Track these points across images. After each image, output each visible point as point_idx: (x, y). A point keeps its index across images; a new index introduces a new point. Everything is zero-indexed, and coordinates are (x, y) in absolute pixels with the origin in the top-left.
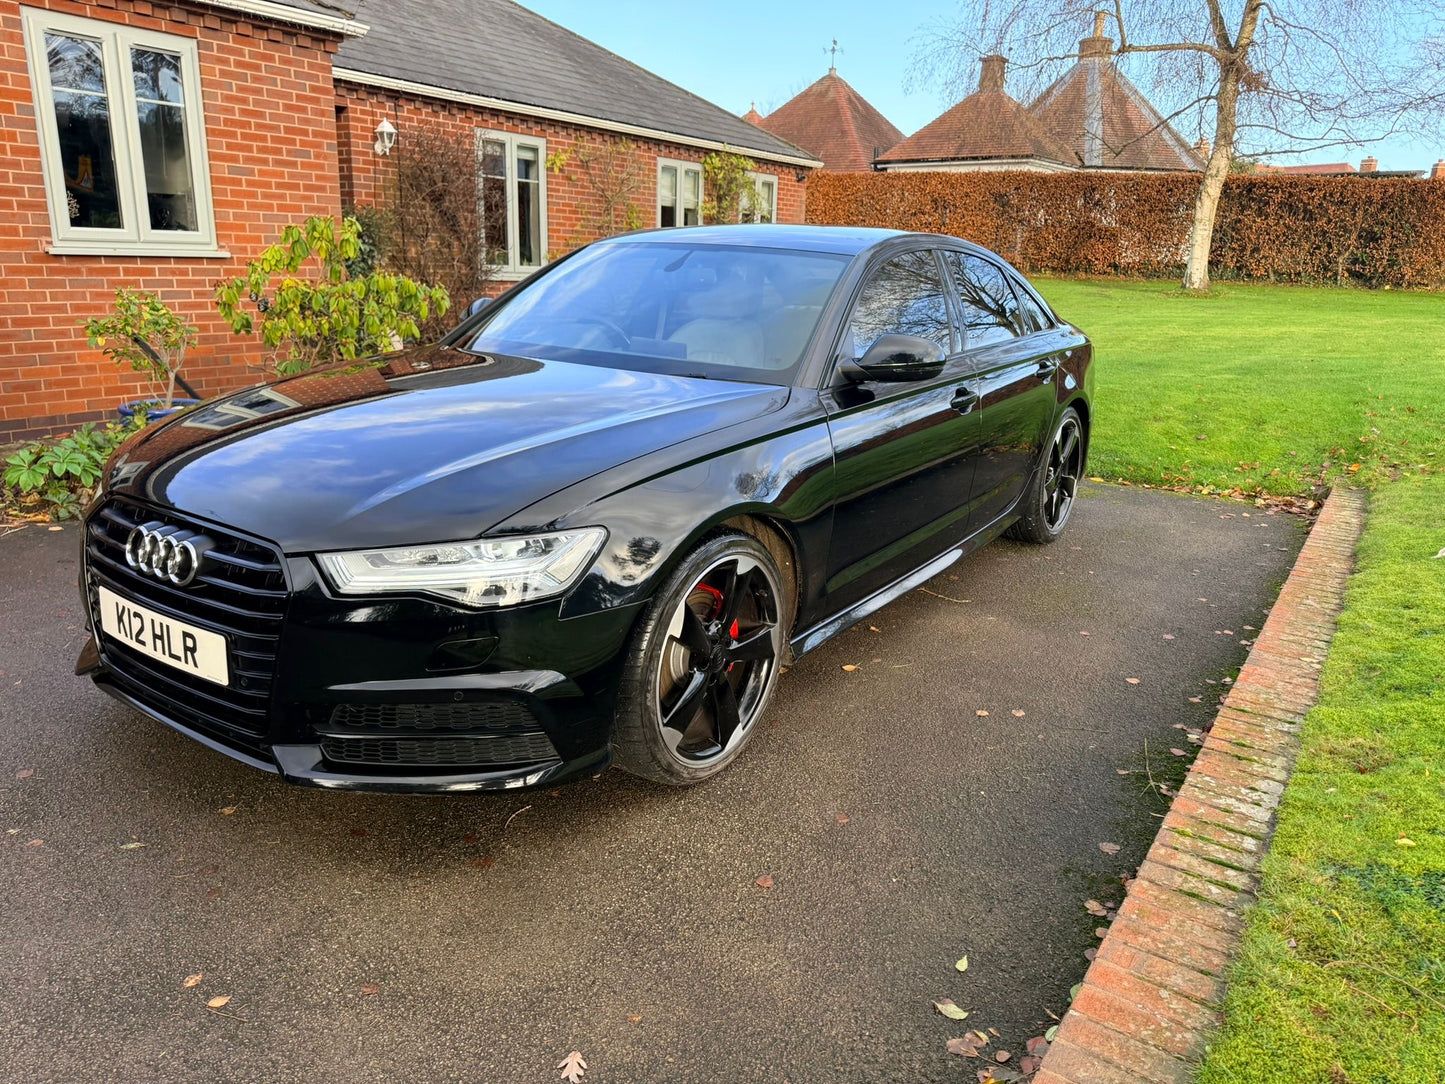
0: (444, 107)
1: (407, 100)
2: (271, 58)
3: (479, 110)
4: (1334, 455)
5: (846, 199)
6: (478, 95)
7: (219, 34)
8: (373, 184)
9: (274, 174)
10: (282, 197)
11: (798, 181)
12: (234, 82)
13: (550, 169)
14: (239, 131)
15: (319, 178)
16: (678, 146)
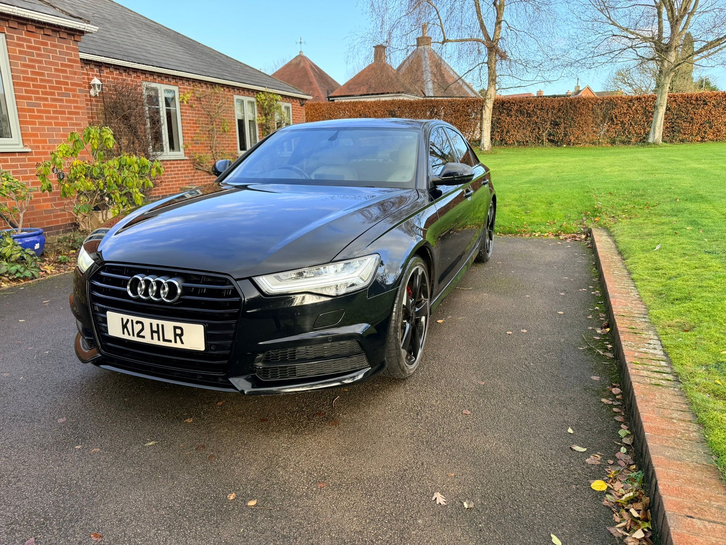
0: (125, 71)
1: (106, 67)
2: (46, 44)
3: (144, 72)
4: (586, 215)
5: (317, 115)
6: (143, 64)
7: (17, 31)
8: (90, 111)
9: (51, 106)
10: (57, 118)
11: (301, 106)
12: (27, 57)
13: (182, 102)
14: (31, 83)
15: (75, 107)
16: (244, 89)
